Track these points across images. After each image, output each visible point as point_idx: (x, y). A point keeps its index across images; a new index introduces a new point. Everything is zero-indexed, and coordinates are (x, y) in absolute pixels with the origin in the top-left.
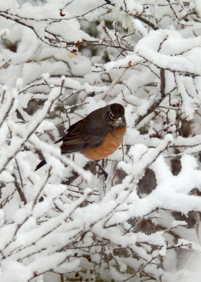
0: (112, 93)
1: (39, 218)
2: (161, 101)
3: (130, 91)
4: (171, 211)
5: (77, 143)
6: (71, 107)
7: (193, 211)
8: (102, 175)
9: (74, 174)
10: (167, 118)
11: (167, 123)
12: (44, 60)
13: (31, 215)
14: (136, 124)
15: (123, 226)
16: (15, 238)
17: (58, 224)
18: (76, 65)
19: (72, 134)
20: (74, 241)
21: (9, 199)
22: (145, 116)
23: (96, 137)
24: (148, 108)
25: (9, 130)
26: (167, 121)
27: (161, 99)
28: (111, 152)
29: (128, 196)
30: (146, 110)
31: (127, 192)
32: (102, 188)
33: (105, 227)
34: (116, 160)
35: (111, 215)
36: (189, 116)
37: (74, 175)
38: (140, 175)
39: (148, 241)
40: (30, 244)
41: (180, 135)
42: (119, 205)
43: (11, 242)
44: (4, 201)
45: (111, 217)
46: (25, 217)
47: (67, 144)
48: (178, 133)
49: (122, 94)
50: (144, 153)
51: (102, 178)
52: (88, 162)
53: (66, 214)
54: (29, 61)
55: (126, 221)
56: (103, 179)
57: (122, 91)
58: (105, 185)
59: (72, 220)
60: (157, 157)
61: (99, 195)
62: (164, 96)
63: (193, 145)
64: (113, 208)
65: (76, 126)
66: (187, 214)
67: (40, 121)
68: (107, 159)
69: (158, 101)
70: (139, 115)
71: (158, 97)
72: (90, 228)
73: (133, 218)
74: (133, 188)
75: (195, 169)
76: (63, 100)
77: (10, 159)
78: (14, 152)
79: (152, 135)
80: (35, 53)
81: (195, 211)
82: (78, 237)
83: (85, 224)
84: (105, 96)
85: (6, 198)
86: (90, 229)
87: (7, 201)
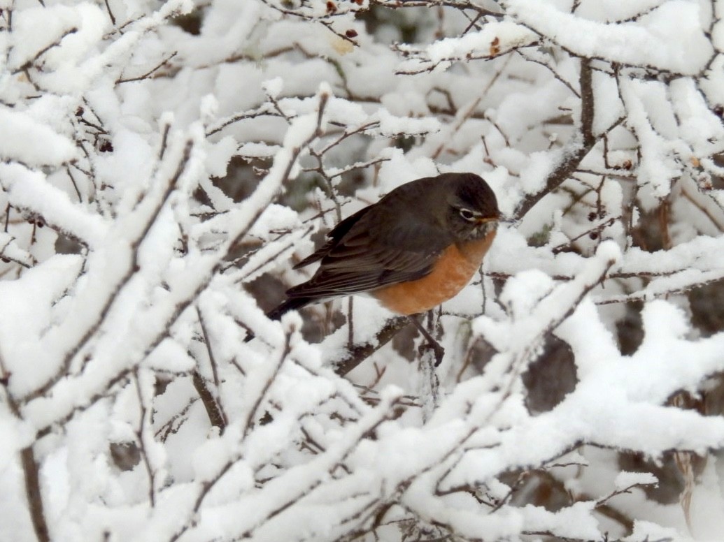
0: (457, 143)
1: (262, 466)
2: (582, 154)
3: (505, 137)
4: (616, 451)
5: (359, 270)
6: (341, 171)
7: (674, 450)
8: (428, 351)
9: (353, 352)
10: (599, 202)
11: (598, 215)
12: (274, 54)
13: (240, 458)
14: (518, 216)
15: (488, 489)
16: (196, 518)
17: (312, 481)
18: (359, 69)
19: (346, 245)
20: (357, 529)
21: (175, 427)
22: (541, 195)
23: (415, 254)
24: (548, 173)
25: (180, 233)
26: (599, 211)
27: (584, 148)
28: (451, 293)
29: (498, 407)
30: (542, 180)
31: (497, 397)
32: (428, 387)
33: (438, 493)
34: (464, 313)
35: (453, 458)
36: (657, 185)
37: (352, 355)
38: (532, 350)
39: (554, 529)
40: (238, 537)
41: (635, 245)
42: (474, 430)
43: (185, 529)
44: (160, 431)
45: (454, 466)
46: (224, 463)
47: (332, 271)
48: (630, 239)
49: (483, 145)
50: (542, 294)
51: (427, 360)
52: (388, 320)
53: (333, 455)
54: (233, 59)
55: (495, 476)
56: (430, 363)
57: (483, 138)
58: (437, 379)
59: (350, 473)
60: (577, 303)
61: (421, 406)
62: (590, 141)
63: (671, 271)
64: (460, 440)
65: (356, 224)
66: (659, 459)
67: (263, 205)
68: (441, 310)
69: (574, 155)
70: (524, 192)
71: (575, 144)
72: (399, 494)
73: (513, 469)
74: (511, 384)
75: (679, 338)
76: (320, 152)
77: (182, 307)
78: (194, 288)
79: (559, 247)
80: (249, 36)
81: (680, 448)
82: (367, 519)
83: (384, 481)
84: (439, 151)
85: (167, 422)
86: (399, 498)
87: (168, 432)
